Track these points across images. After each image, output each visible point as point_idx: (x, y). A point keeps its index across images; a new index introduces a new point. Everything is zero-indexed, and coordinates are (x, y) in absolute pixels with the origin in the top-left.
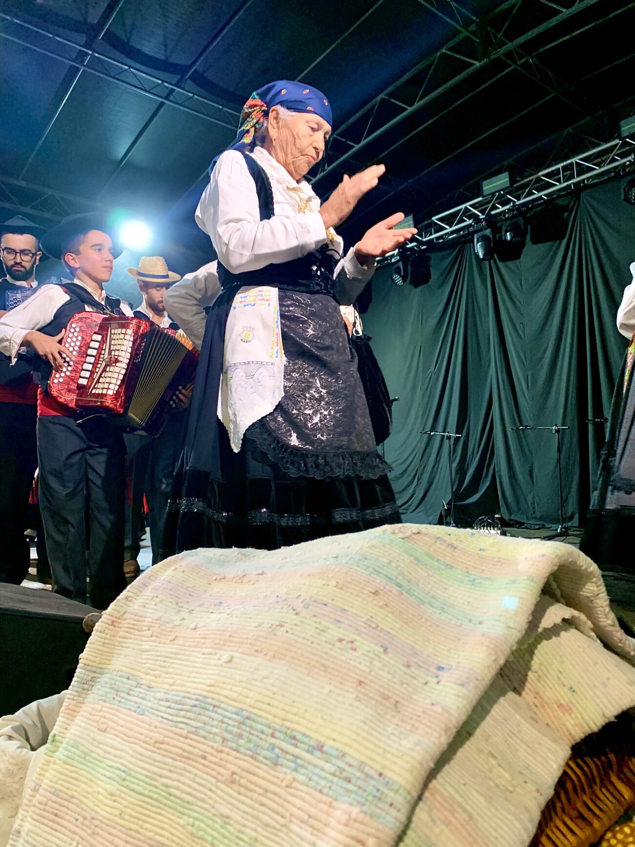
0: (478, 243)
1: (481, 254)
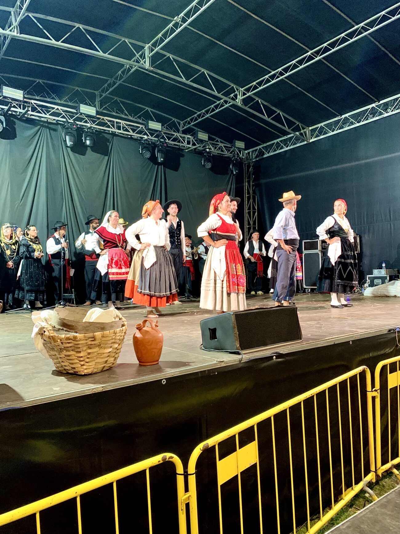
1: (69, 143)
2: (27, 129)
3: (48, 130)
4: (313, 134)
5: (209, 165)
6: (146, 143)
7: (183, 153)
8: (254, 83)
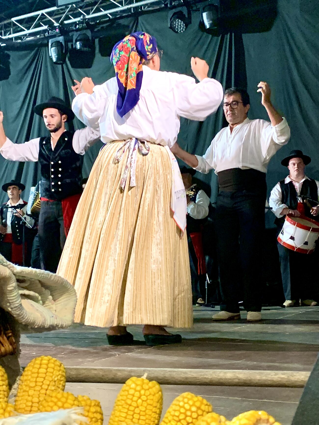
0: (51, 47)
1: (55, 58)
2: (22, 58)
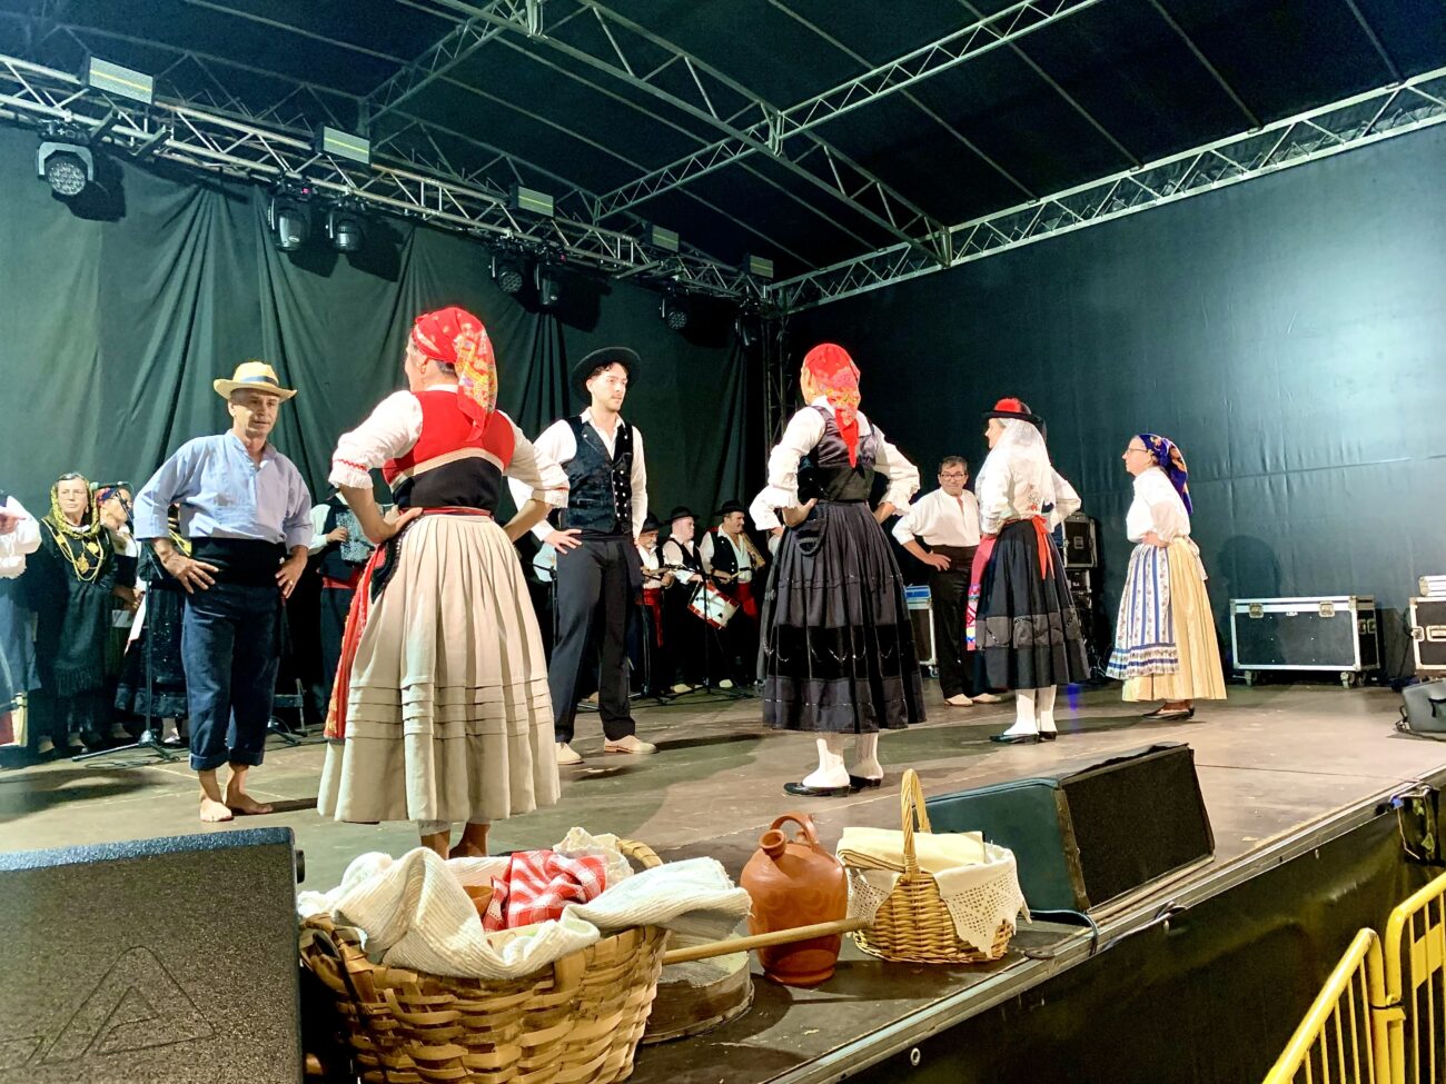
1: (287, 239)
2: (159, 191)
3: (221, 197)
4: (958, 244)
5: (679, 320)
6: (510, 251)
7: (609, 284)
8: (819, 98)
